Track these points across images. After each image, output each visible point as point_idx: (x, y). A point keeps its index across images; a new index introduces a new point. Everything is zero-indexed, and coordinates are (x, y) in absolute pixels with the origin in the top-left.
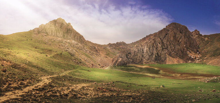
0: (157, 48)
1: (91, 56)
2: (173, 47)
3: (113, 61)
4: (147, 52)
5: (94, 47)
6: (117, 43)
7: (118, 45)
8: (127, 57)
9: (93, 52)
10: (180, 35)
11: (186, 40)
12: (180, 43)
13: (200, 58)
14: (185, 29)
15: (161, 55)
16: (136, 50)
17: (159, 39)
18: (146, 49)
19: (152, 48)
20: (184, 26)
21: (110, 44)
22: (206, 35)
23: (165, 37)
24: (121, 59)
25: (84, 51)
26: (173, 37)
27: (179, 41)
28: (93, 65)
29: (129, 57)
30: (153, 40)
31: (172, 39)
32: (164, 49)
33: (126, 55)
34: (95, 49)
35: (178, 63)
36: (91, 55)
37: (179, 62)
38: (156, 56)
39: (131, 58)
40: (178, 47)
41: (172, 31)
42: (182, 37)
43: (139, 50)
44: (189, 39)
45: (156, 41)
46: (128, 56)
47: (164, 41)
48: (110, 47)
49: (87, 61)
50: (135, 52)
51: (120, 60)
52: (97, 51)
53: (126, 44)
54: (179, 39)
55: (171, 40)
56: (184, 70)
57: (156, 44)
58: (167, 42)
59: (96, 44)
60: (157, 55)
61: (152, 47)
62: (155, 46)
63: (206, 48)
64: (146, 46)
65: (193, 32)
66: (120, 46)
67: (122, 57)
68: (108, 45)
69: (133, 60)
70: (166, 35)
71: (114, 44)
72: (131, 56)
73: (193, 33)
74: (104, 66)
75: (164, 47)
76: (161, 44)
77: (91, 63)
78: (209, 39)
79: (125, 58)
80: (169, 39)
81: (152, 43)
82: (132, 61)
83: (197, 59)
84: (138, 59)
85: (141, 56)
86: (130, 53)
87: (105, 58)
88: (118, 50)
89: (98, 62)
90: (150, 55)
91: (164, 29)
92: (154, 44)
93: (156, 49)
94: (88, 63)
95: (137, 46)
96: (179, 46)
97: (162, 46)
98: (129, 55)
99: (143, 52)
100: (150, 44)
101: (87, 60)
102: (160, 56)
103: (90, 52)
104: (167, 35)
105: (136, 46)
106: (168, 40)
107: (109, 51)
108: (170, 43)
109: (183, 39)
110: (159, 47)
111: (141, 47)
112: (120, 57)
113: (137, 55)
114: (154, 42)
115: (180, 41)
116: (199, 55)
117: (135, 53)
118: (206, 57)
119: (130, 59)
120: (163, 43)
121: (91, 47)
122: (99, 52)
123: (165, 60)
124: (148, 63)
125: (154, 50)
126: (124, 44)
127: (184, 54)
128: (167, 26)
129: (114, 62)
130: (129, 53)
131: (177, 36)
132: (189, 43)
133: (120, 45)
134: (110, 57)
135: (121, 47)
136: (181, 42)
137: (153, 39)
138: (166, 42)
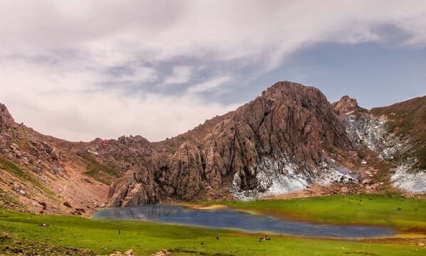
0: (244, 153)
1: (35, 174)
2: (289, 149)
3: (112, 192)
4: (215, 164)
5: (45, 146)
6: (122, 139)
7: (124, 143)
8: (157, 180)
9: (43, 163)
10: (304, 113)
11: (323, 128)
12: (306, 137)
13: (375, 177)
14: (316, 96)
15: (256, 173)
16: (186, 159)
17: (248, 127)
18: (212, 155)
19: (228, 153)
20: (312, 89)
21: (98, 140)
22: (378, 109)
23: (263, 121)
24: (138, 185)
25: (10, 155)
26: (287, 120)
27: (303, 131)
28: (44, 204)
29: (162, 179)
30: (232, 129)
31: (283, 125)
32: (263, 154)
33: (155, 174)
34: (49, 152)
35: (307, 196)
36: (34, 171)
37: (312, 192)
38: (242, 177)
39: (170, 183)
40: (304, 147)
41: (280, 104)
42: (310, 117)
43: (192, 160)
44: (330, 123)
45: (240, 132)
46: (161, 175)
47: (261, 133)
48: (98, 150)
49: (22, 192)
50: (181, 164)
51: (135, 191)
52: (55, 158)
53: (148, 143)
54: (303, 125)
55: (280, 130)
56: (343, 215)
57: (241, 142)
58: (270, 135)
59: (52, 139)
60: (244, 173)
61: (230, 149)
62: (238, 147)
63: (390, 147)
64: (212, 148)
65: (336, 104)
66: (131, 149)
67: (140, 181)
68: (92, 143)
69: (175, 189)
70: (266, 114)
71: (111, 142)
72: (171, 178)
73: (338, 106)
74: (85, 208)
75: (262, 150)
76: (253, 139)
77: (37, 198)
78: (390, 117)
79: (152, 182)
80: (275, 127)
81: (229, 138)
82: (171, 190)
83: (364, 182)
84: (190, 185)
85: (198, 177)
86: (166, 168)
87: (82, 185)
88: (126, 160)
89: (61, 195)
90: (224, 173)
91: (259, 99)
92: (234, 140)
93: (242, 154)
94: (25, 198)
95: (186, 148)
96: (306, 143)
97: (256, 146)
98: (164, 173)
99: (204, 166)
100: (224, 141)
101: (24, 190)
102: (254, 177)
103: (31, 162)
104: (269, 117)
105: (182, 146)
106: (272, 130)
107: (94, 162)
108: (278, 137)
109: (316, 124)
110: (248, 150)
111: (197, 149)
112: (135, 178)
113: (188, 174)
114: (235, 135)
115: (308, 129)
116: (367, 169)
117: (182, 169)
118: (394, 172)
119: (167, 185)
120: (258, 137)
121: (34, 144)
122: (61, 163)
123: (268, 187)
124: (222, 197)
125: (236, 157)
126: (142, 142)
127: (323, 168)
128: (264, 93)
129: (115, 196)
130: (162, 169)
131: (297, 116)
132: (333, 135)
133: (130, 145)
134: (99, 180)
135: (135, 150)
136: (309, 132)
137: (230, 126)
138: (267, 136)
